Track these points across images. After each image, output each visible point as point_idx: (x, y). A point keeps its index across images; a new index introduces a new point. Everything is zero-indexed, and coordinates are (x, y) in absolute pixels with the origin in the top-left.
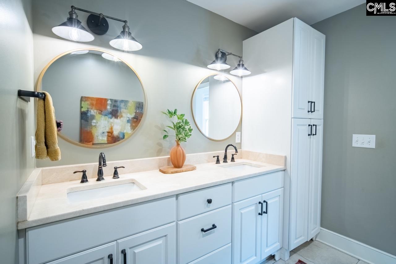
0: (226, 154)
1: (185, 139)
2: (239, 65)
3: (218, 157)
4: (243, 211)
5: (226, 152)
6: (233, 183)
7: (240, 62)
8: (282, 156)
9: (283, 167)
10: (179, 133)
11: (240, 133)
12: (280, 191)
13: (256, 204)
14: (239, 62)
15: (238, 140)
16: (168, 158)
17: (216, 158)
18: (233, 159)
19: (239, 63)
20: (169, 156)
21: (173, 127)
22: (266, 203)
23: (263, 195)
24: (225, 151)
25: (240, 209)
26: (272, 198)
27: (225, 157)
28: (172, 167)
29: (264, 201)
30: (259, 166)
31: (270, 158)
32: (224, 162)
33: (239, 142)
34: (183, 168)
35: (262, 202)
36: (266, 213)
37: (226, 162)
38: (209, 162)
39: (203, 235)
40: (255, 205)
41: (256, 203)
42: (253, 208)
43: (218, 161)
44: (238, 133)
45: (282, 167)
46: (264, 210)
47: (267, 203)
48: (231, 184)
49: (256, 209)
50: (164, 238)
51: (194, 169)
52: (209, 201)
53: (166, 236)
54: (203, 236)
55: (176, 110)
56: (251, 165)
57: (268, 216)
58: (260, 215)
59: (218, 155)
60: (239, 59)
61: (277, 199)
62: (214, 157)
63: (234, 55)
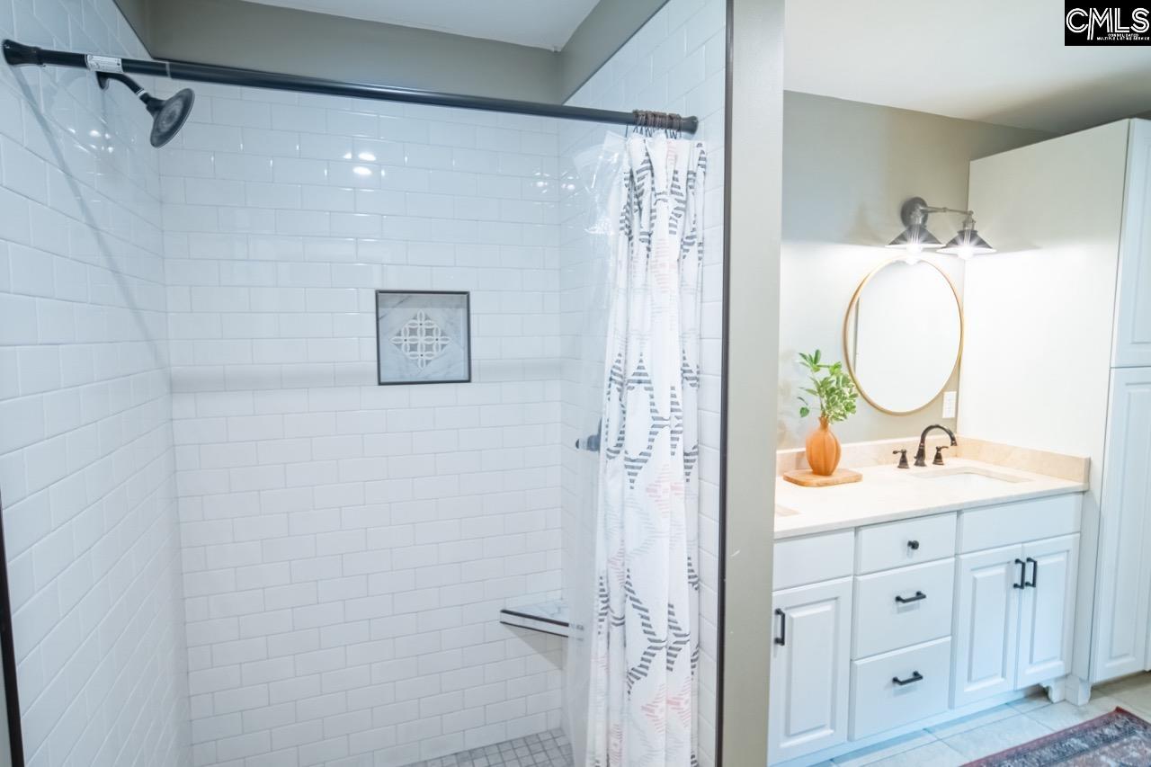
0: (923, 446)
1: (844, 415)
2: (962, 234)
3: (904, 453)
4: (979, 575)
5: (923, 440)
6: (959, 512)
7: (965, 226)
8: (1077, 459)
9: (1081, 484)
10: (832, 403)
11: (955, 393)
12: (1070, 541)
13: (1009, 563)
14: (962, 225)
15: (948, 412)
16: (799, 453)
17: (900, 455)
18: (938, 459)
19: (962, 229)
20: (804, 449)
21: (816, 390)
22: (1032, 563)
23: (1026, 545)
24: (919, 439)
25: (973, 570)
26: (1051, 554)
27: (921, 454)
28: (810, 473)
29: (1029, 560)
30: (1013, 480)
31: (1046, 462)
32: (916, 464)
33: (952, 415)
34: (836, 476)
35: (1024, 560)
36: (1034, 585)
37: (923, 465)
38: (879, 463)
39: (898, 609)
40: (1006, 565)
41: (1008, 560)
42: (1002, 570)
43: (903, 462)
44: (950, 396)
45: (1078, 484)
46: (1029, 578)
47: (1035, 563)
48: (955, 515)
49: (1009, 574)
50: (834, 601)
51: (858, 478)
52: (914, 545)
53: (836, 598)
54: (899, 611)
55: (817, 353)
56: (988, 475)
57: (1035, 594)
58: (1018, 589)
59: (904, 448)
60: (963, 217)
61: (1061, 558)
62: (895, 452)
63: (951, 210)
